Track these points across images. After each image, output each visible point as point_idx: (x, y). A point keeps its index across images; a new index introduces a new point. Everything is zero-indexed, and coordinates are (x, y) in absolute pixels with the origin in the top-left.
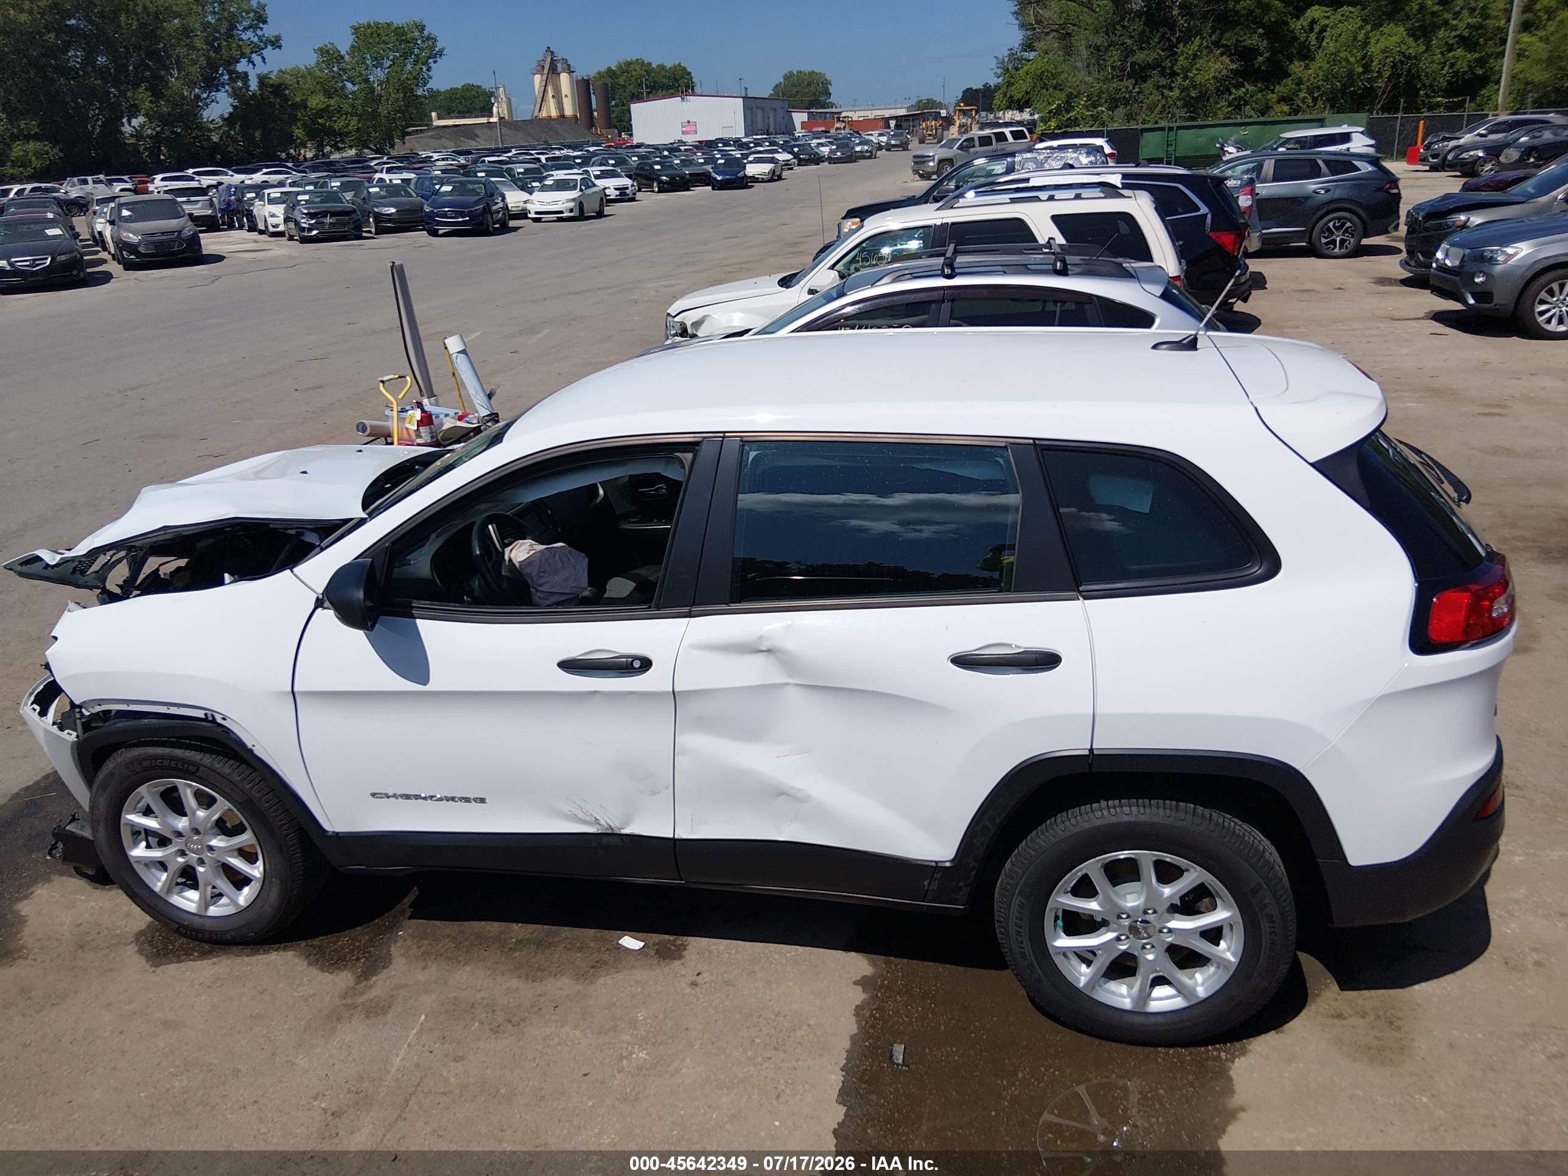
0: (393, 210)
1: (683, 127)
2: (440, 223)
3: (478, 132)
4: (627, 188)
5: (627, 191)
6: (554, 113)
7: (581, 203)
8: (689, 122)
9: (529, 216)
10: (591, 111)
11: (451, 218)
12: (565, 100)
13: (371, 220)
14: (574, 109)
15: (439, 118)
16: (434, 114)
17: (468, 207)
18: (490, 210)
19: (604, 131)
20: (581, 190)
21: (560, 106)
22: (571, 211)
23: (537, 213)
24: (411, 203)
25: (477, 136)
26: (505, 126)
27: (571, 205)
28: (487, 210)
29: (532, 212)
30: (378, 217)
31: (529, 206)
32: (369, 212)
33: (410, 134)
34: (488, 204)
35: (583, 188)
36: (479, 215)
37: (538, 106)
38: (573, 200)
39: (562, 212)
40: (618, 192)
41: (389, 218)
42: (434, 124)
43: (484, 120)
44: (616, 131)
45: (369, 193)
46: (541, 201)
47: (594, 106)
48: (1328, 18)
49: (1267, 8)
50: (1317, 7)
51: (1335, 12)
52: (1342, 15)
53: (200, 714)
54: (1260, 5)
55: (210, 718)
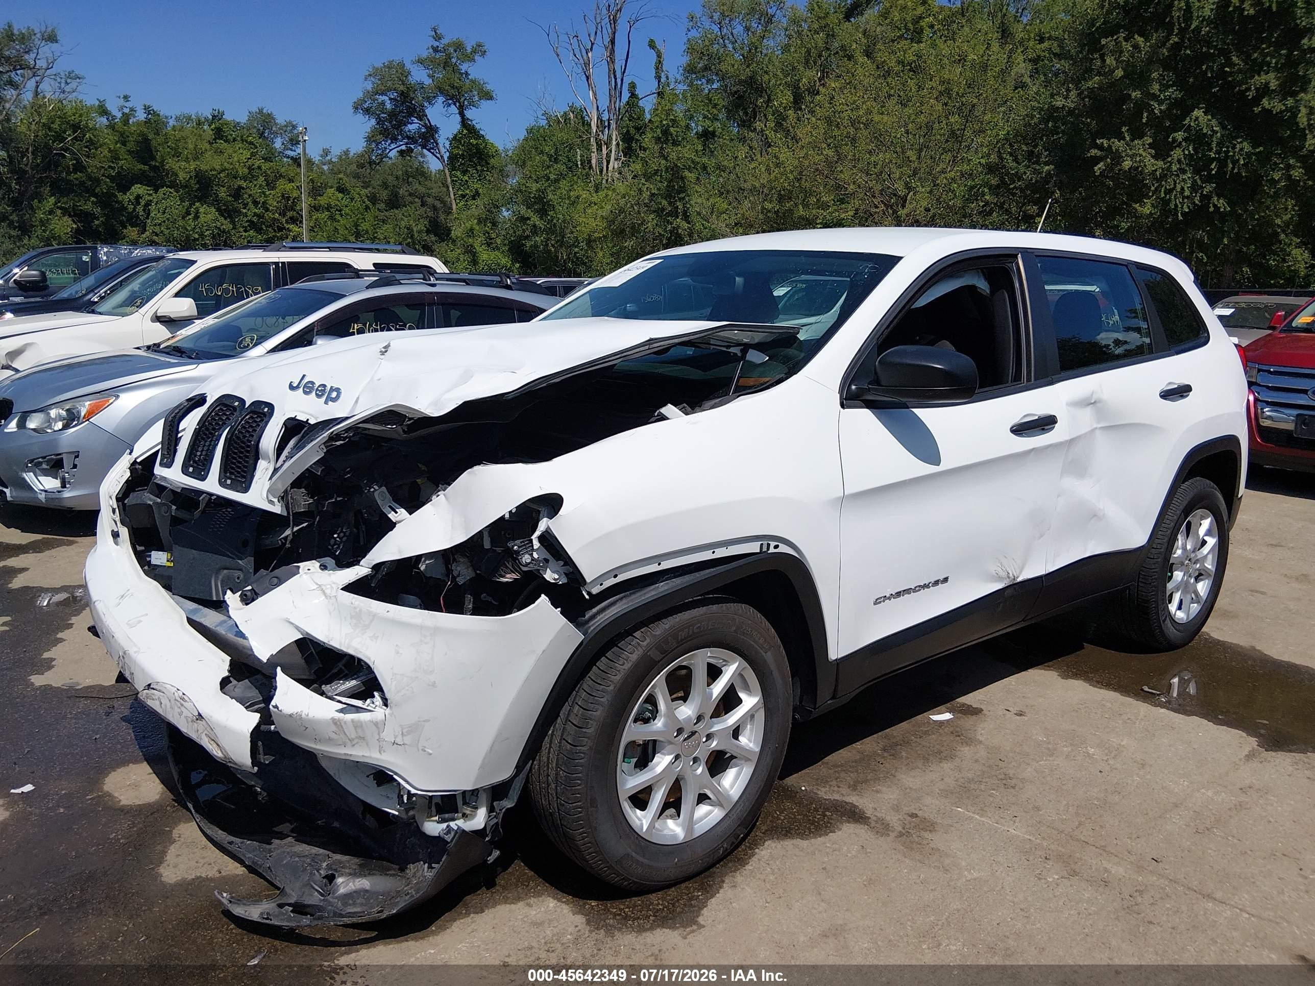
48: (151, 195)
49: (97, 181)
50: (139, 186)
51: (156, 191)
52: (164, 194)
53: (754, 547)
54: (89, 178)
55: (765, 549)
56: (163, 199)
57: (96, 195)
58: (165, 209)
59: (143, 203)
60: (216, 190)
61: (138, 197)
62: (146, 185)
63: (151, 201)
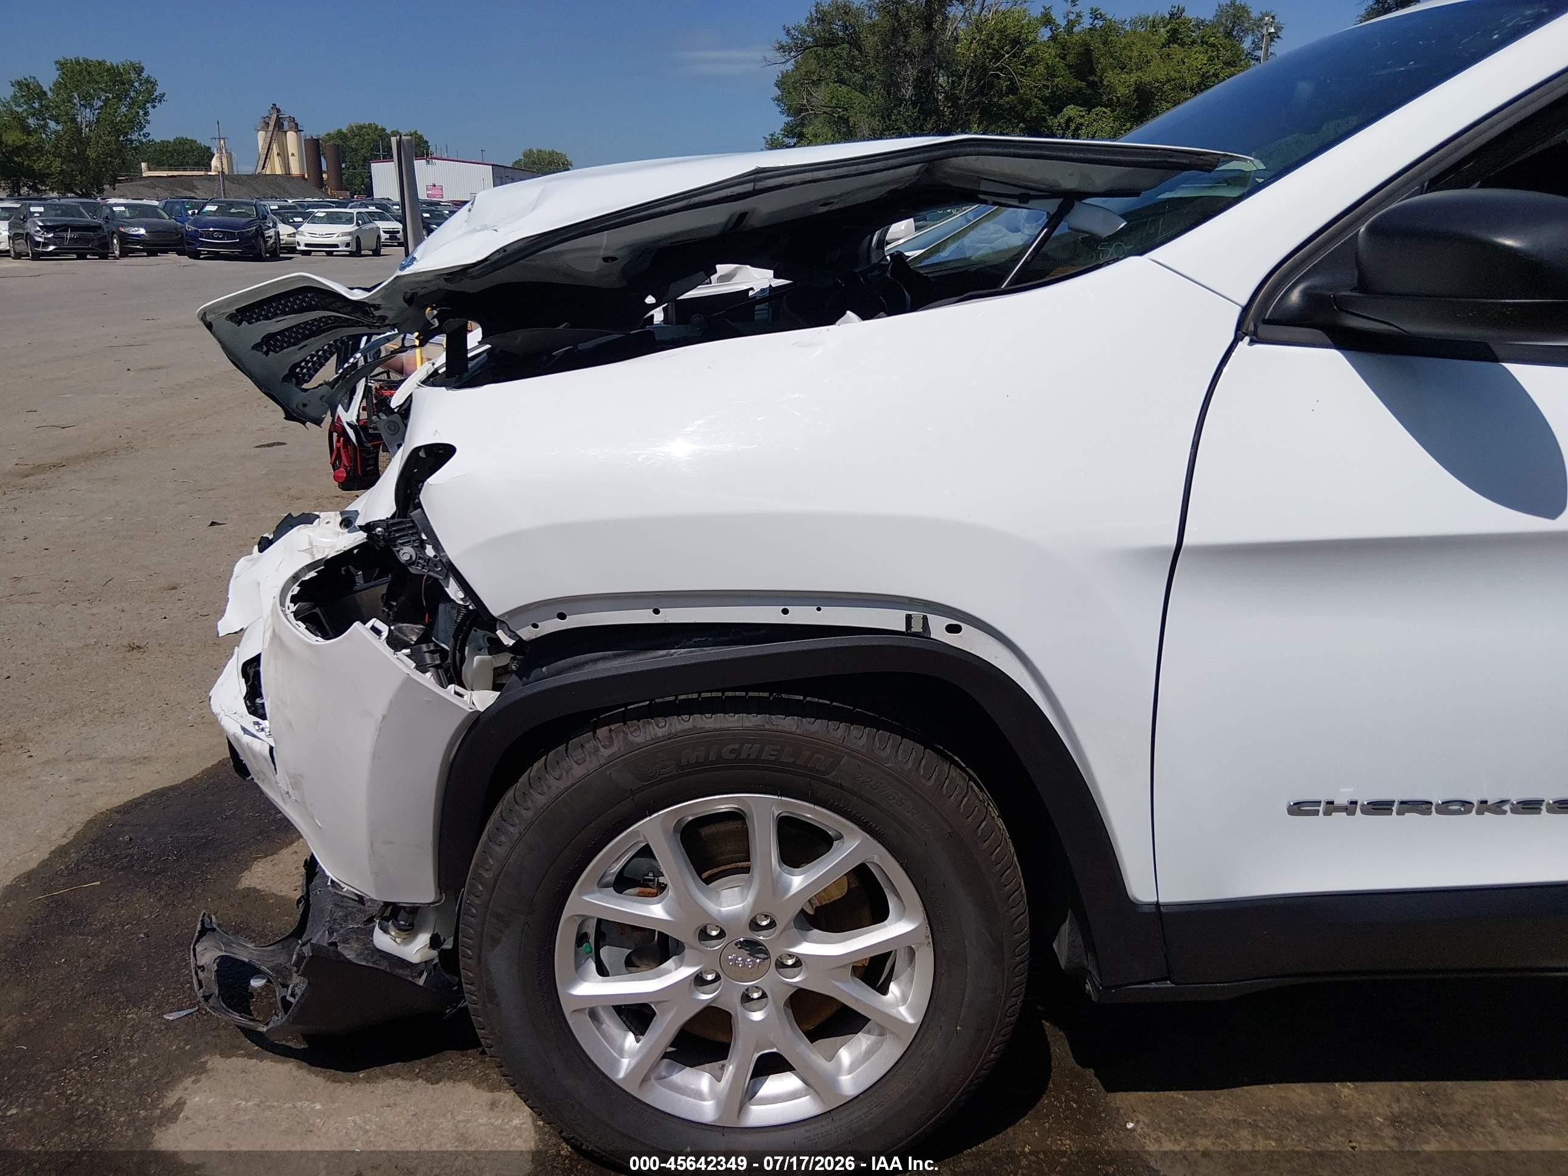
0: (142, 231)
1: (427, 190)
2: (203, 244)
3: (196, 183)
4: (398, 232)
5: (398, 235)
6: (279, 171)
7: (358, 237)
8: (434, 186)
9: (298, 248)
10: (321, 172)
11: (218, 239)
12: (291, 158)
13: (115, 241)
14: (301, 168)
15: (149, 169)
16: (143, 165)
17: (239, 229)
18: (263, 235)
19: (335, 193)
20: (358, 224)
21: (286, 165)
22: (348, 245)
23: (307, 245)
24: (163, 224)
25: (195, 187)
26: (227, 179)
27: (348, 239)
28: (260, 233)
29: (302, 244)
30: (125, 238)
31: (298, 238)
32: (113, 233)
33: (120, 182)
34: (260, 226)
35: (360, 222)
36: (250, 238)
37: (261, 163)
38: (350, 234)
39: (336, 246)
40: (387, 236)
41: (138, 239)
42: (144, 175)
43: (202, 173)
44: (348, 193)
45: (114, 212)
46: (310, 233)
47: (324, 168)
48: (1083, 116)
49: (1027, 104)
50: (1072, 106)
51: (1089, 111)
52: (1097, 115)
53: (893, 620)
54: (1021, 100)
55: (917, 627)
56: (1094, 120)
57: (1024, 121)
58: (1095, 133)
59: (1073, 126)
60: (1157, 106)
61: (1070, 120)
62: (1079, 105)
63: (1082, 124)
